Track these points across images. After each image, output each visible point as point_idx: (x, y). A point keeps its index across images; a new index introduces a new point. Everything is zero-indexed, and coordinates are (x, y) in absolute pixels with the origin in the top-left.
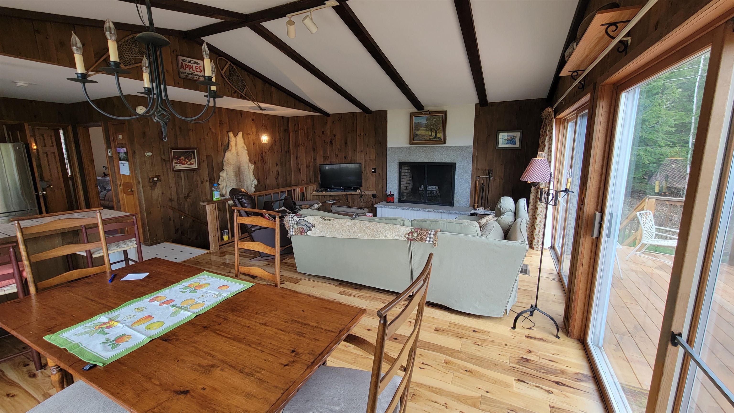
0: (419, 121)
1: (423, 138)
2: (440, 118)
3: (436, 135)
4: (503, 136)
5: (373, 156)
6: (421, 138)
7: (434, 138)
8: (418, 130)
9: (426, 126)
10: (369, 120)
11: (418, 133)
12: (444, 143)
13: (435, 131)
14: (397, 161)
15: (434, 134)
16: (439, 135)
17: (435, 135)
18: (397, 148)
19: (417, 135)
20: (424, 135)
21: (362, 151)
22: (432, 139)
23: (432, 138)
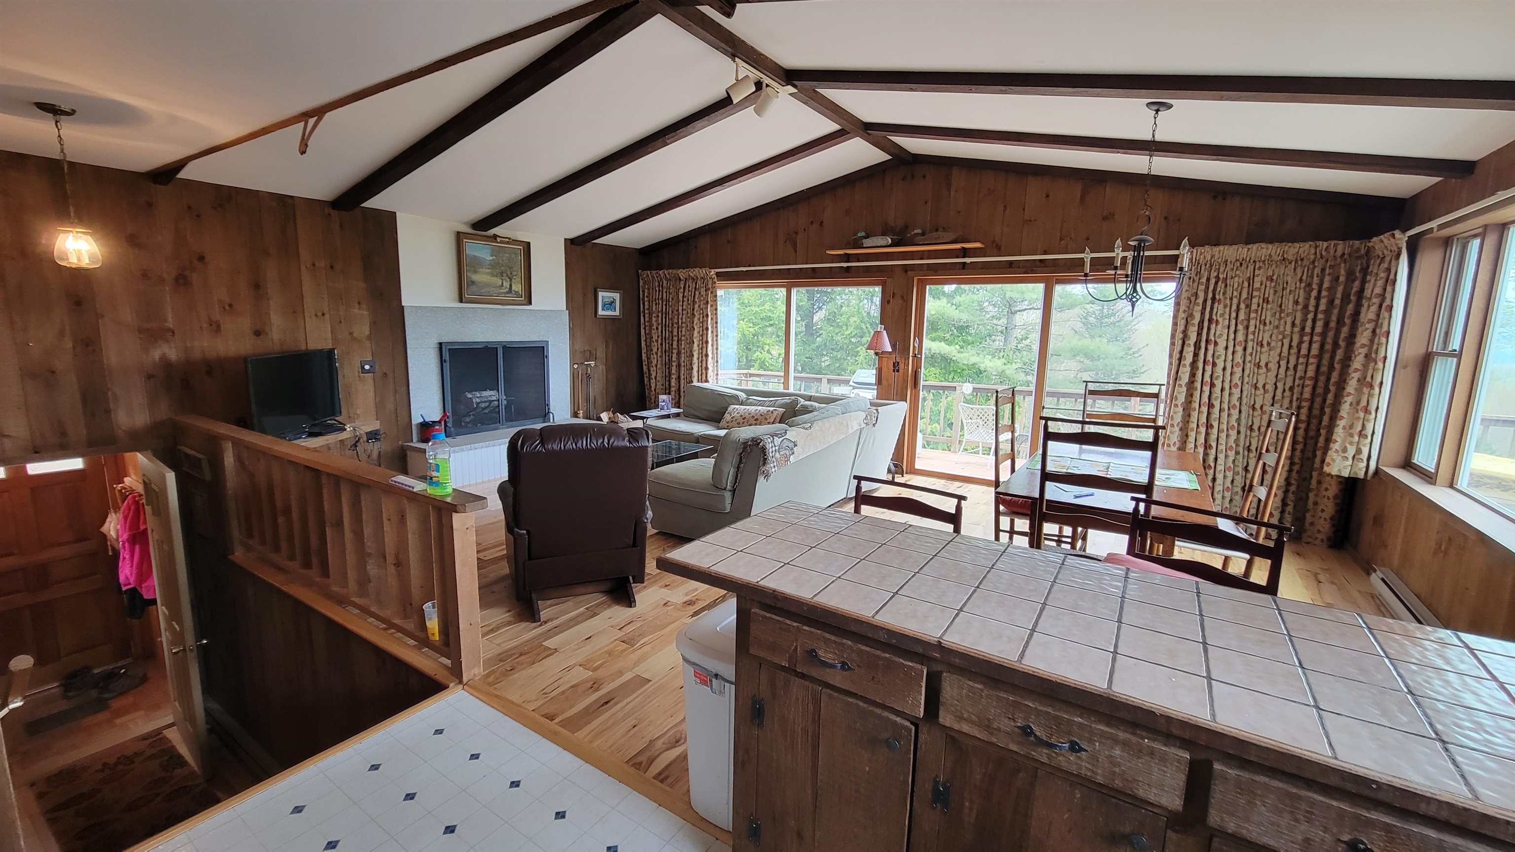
0: (476, 254)
1: (486, 290)
2: (515, 254)
3: (511, 286)
4: (604, 296)
5: (363, 329)
6: (482, 291)
7: (507, 293)
8: (475, 272)
9: (493, 266)
10: (341, 226)
11: (475, 277)
12: (530, 303)
13: (509, 278)
14: (433, 342)
15: (506, 284)
16: (517, 287)
17: (508, 287)
18: (432, 309)
19: (473, 282)
20: (488, 285)
21: (323, 314)
22: (504, 293)
23: (505, 291)
